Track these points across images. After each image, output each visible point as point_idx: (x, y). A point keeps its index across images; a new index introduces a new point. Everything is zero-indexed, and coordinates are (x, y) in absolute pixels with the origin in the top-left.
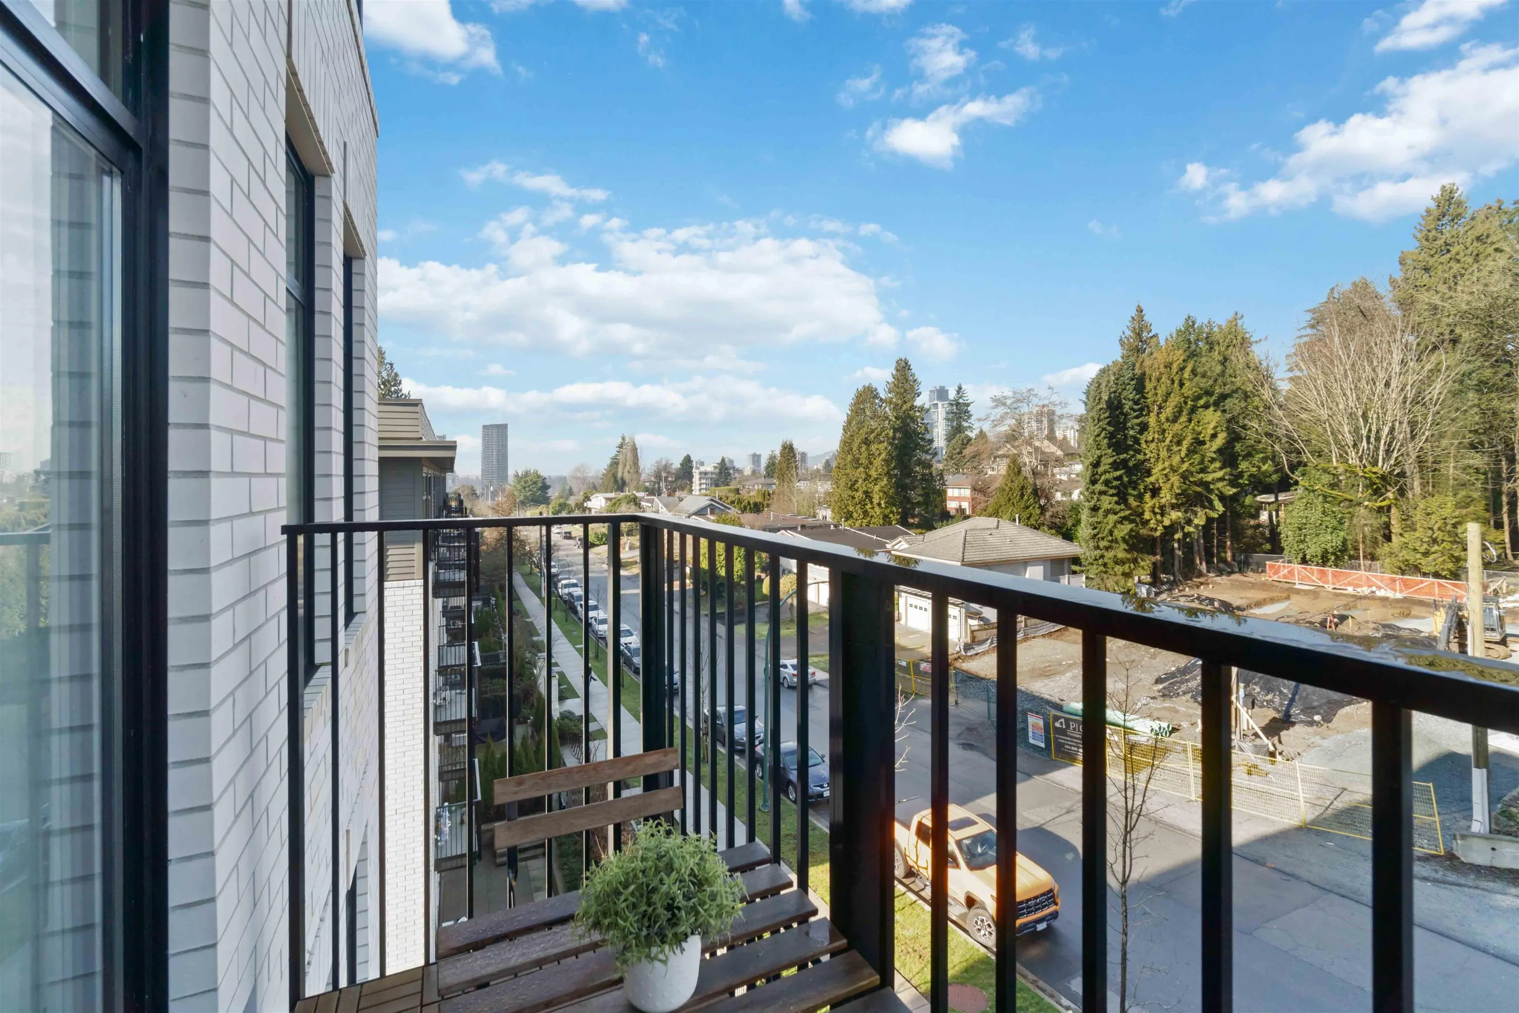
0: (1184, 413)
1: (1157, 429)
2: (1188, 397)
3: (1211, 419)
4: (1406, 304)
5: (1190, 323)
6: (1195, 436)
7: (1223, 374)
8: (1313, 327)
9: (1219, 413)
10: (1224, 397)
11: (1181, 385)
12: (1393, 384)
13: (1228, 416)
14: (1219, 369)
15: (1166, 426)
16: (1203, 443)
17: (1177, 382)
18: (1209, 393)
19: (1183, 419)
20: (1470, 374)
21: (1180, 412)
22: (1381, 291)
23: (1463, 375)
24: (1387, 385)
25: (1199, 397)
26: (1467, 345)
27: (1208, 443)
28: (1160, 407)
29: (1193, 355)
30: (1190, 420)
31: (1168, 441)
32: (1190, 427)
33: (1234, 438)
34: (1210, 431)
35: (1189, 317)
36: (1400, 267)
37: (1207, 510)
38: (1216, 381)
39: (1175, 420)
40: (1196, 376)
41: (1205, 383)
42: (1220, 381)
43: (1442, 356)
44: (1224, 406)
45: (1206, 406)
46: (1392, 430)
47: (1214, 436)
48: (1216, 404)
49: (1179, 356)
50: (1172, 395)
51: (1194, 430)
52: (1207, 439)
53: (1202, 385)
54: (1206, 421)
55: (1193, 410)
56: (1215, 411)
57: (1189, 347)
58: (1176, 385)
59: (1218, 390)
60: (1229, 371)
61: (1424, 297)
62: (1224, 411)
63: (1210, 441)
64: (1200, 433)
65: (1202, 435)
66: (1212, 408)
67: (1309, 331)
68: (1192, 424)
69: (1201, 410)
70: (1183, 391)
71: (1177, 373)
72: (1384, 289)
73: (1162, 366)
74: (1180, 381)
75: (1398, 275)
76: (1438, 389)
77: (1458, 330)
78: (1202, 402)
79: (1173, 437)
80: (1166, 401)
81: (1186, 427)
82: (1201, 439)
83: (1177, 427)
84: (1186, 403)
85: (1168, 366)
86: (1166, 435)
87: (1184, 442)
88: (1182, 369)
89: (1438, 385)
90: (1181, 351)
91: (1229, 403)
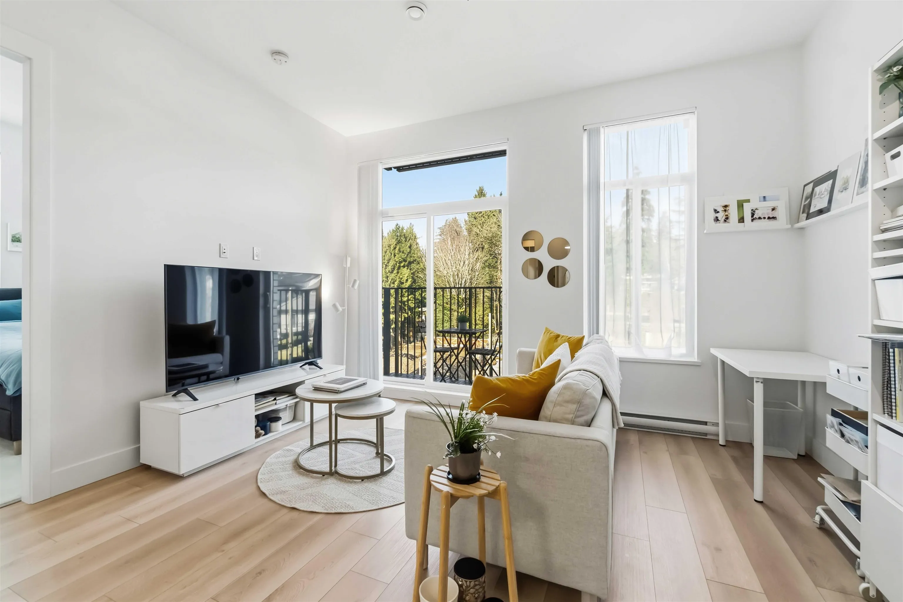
0: (396, 269)
1: (385, 275)
2: (397, 262)
3: (406, 272)
4: (470, 231)
5: (398, 227)
6: (400, 280)
7: (410, 252)
8: (440, 235)
9: (409, 270)
10: (410, 263)
11: (395, 256)
12: (467, 263)
13: (412, 272)
14: (408, 250)
15: (388, 274)
16: (403, 283)
17: (393, 254)
18: (405, 261)
19: (395, 272)
20: (487, 261)
21: (394, 269)
22: (462, 226)
23: (485, 261)
24: (464, 263)
25: (400, 262)
26: (486, 250)
27: (405, 283)
28: (386, 266)
29: (399, 242)
30: (398, 273)
31: (389, 281)
32: (398, 276)
33: (414, 281)
34: (406, 278)
35: (397, 224)
36: (468, 216)
37: (405, 314)
38: (408, 255)
39: (392, 272)
40: (400, 252)
41: (404, 256)
42: (409, 256)
43: (479, 253)
44: (410, 267)
45: (404, 267)
46: (465, 281)
47: (407, 280)
48: (408, 266)
49: (394, 242)
50: (391, 260)
51: (399, 277)
52: (405, 281)
53: (403, 257)
54: (404, 274)
55: (399, 268)
56: (407, 269)
57: (397, 239)
58: (393, 255)
59: (408, 260)
60: (412, 251)
61: (475, 229)
62: (410, 269)
63: (406, 282)
64: (402, 279)
65: (403, 280)
66: (406, 268)
67: (439, 237)
68: (399, 275)
69: (401, 268)
70: (395, 258)
71: (393, 250)
72: (463, 224)
73: (387, 246)
74: (394, 254)
75: (467, 219)
76: (478, 266)
77: (484, 244)
78: (402, 264)
79: (391, 280)
80: (388, 263)
81: (397, 276)
82: (402, 281)
83: (393, 275)
84: (396, 264)
85: (389, 246)
86: (389, 279)
87: (396, 283)
88: (395, 248)
89: (478, 264)
90: (394, 240)
91: (413, 266)
